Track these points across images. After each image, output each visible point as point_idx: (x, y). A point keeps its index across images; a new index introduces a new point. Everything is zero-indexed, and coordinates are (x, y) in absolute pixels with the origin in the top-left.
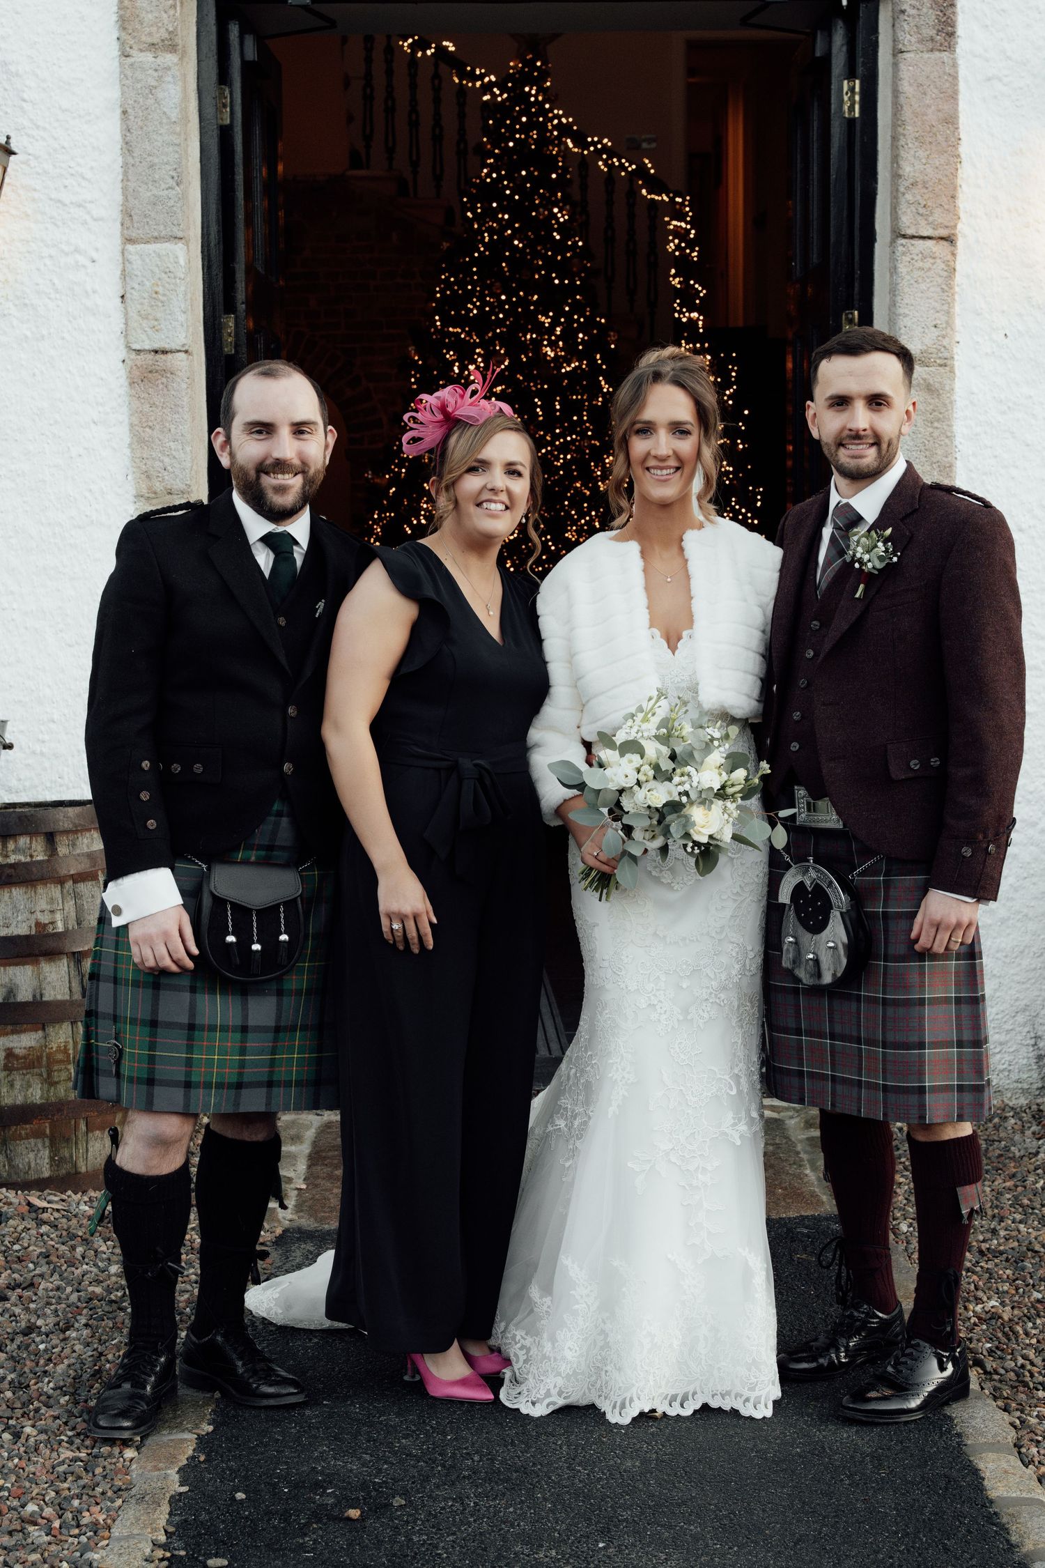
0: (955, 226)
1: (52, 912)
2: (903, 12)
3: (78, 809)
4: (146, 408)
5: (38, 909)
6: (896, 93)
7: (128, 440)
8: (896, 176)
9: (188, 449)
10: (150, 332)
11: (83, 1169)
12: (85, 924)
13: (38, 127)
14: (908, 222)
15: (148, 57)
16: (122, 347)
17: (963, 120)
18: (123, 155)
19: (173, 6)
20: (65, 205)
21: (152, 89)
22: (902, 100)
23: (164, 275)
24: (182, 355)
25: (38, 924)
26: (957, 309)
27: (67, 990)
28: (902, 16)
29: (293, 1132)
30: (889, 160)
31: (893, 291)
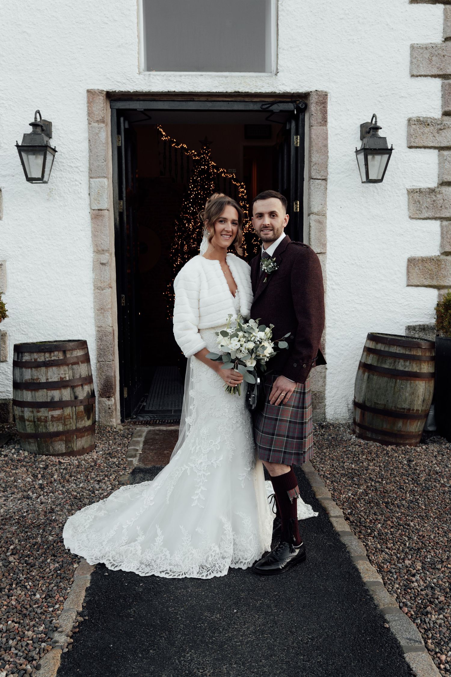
0: (327, 176)
1: (65, 374)
2: (312, 115)
3: (73, 343)
4: (96, 226)
5: (61, 373)
6: (310, 138)
7: (91, 236)
8: (310, 162)
9: (108, 238)
10: (97, 204)
11: (75, 450)
12: (75, 378)
13: (64, 145)
14: (314, 175)
15: (96, 124)
16: (89, 209)
17: (329, 146)
18: (89, 153)
19: (104, 110)
20: (72, 167)
21: (97, 134)
22: (312, 140)
23: (101, 188)
24: (107, 211)
25: (61, 378)
26: (327, 199)
27: (70, 397)
28: (312, 116)
29: (139, 434)
30: (308, 158)
31: (309, 194)
